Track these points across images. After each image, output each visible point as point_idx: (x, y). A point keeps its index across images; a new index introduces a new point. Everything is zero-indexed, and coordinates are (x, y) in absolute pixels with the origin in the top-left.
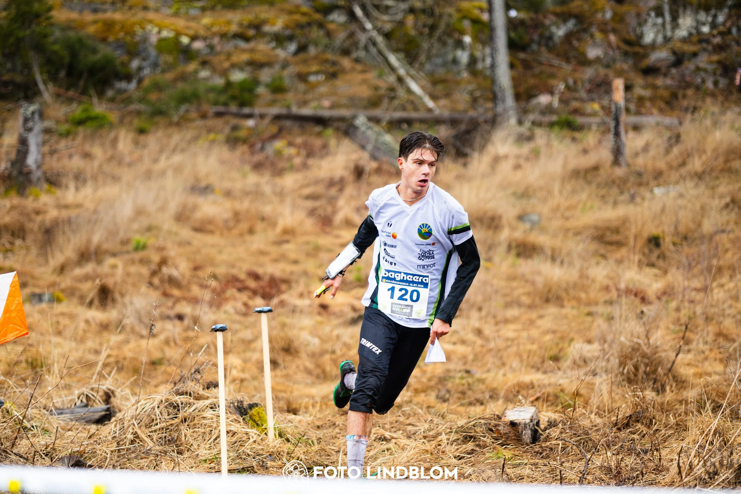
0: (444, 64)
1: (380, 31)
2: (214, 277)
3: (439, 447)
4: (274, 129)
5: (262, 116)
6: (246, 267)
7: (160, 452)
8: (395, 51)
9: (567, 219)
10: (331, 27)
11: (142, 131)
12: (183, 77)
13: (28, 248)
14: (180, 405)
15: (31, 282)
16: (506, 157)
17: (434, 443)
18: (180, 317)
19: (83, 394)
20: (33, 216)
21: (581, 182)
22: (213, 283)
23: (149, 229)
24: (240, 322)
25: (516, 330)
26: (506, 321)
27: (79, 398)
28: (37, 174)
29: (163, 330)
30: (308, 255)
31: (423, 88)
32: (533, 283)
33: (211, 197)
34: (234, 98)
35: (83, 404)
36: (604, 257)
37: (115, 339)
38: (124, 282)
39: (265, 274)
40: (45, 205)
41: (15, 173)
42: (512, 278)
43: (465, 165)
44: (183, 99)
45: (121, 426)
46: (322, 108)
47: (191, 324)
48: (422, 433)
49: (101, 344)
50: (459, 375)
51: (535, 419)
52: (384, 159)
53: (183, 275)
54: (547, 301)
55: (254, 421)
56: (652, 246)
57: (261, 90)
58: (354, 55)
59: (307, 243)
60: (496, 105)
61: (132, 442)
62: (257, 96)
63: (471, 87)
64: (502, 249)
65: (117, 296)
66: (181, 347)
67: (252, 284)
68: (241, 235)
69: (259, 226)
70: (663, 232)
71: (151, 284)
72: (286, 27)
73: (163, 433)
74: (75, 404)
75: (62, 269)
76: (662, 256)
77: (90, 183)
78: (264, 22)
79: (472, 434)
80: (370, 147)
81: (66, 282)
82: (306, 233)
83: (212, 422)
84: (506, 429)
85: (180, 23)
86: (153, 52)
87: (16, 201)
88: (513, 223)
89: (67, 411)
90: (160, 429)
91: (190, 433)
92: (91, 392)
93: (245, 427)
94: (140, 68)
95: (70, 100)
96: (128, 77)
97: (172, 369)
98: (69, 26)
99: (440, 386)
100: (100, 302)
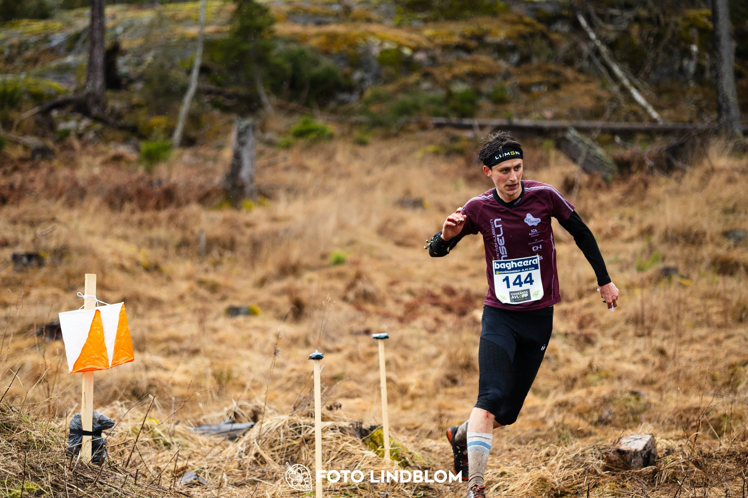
0: (671, 74)
1: (604, 41)
2: (410, 292)
5: (482, 127)
6: (442, 281)
8: (620, 61)
10: (555, 37)
11: (362, 143)
12: (405, 89)
13: (236, 261)
14: (303, 427)
15: (230, 294)
16: (722, 170)
18: (367, 332)
19: (232, 411)
20: (244, 228)
22: (407, 298)
23: (351, 243)
24: (427, 338)
25: (699, 351)
26: (692, 341)
27: (227, 415)
28: (250, 188)
29: (348, 346)
31: (647, 99)
32: (727, 301)
33: (419, 211)
34: (454, 109)
35: (231, 420)
37: (303, 353)
38: (318, 296)
39: (462, 289)
40: (257, 218)
41: (229, 186)
42: (707, 296)
43: (676, 179)
44: (404, 110)
46: (544, 118)
50: (624, 396)
52: (596, 173)
53: (378, 290)
54: (741, 320)
55: (375, 443)
57: (483, 102)
58: (578, 65)
60: (720, 116)
62: (479, 108)
63: (696, 98)
64: (703, 267)
65: (307, 310)
66: (364, 362)
67: (446, 299)
71: (345, 299)
72: (509, 38)
75: (262, 283)
77: (301, 197)
78: (487, 33)
80: (581, 160)
81: (264, 295)
83: (332, 443)
84: (614, 457)
85: (402, 35)
86: (375, 64)
87: (228, 213)
88: (717, 239)
89: (215, 427)
90: (283, 449)
91: (310, 453)
92: (240, 409)
93: (363, 448)
94: (362, 80)
95: (291, 112)
96: (350, 89)
97: (352, 385)
98: (293, 39)
99: (602, 407)
100: (293, 316)
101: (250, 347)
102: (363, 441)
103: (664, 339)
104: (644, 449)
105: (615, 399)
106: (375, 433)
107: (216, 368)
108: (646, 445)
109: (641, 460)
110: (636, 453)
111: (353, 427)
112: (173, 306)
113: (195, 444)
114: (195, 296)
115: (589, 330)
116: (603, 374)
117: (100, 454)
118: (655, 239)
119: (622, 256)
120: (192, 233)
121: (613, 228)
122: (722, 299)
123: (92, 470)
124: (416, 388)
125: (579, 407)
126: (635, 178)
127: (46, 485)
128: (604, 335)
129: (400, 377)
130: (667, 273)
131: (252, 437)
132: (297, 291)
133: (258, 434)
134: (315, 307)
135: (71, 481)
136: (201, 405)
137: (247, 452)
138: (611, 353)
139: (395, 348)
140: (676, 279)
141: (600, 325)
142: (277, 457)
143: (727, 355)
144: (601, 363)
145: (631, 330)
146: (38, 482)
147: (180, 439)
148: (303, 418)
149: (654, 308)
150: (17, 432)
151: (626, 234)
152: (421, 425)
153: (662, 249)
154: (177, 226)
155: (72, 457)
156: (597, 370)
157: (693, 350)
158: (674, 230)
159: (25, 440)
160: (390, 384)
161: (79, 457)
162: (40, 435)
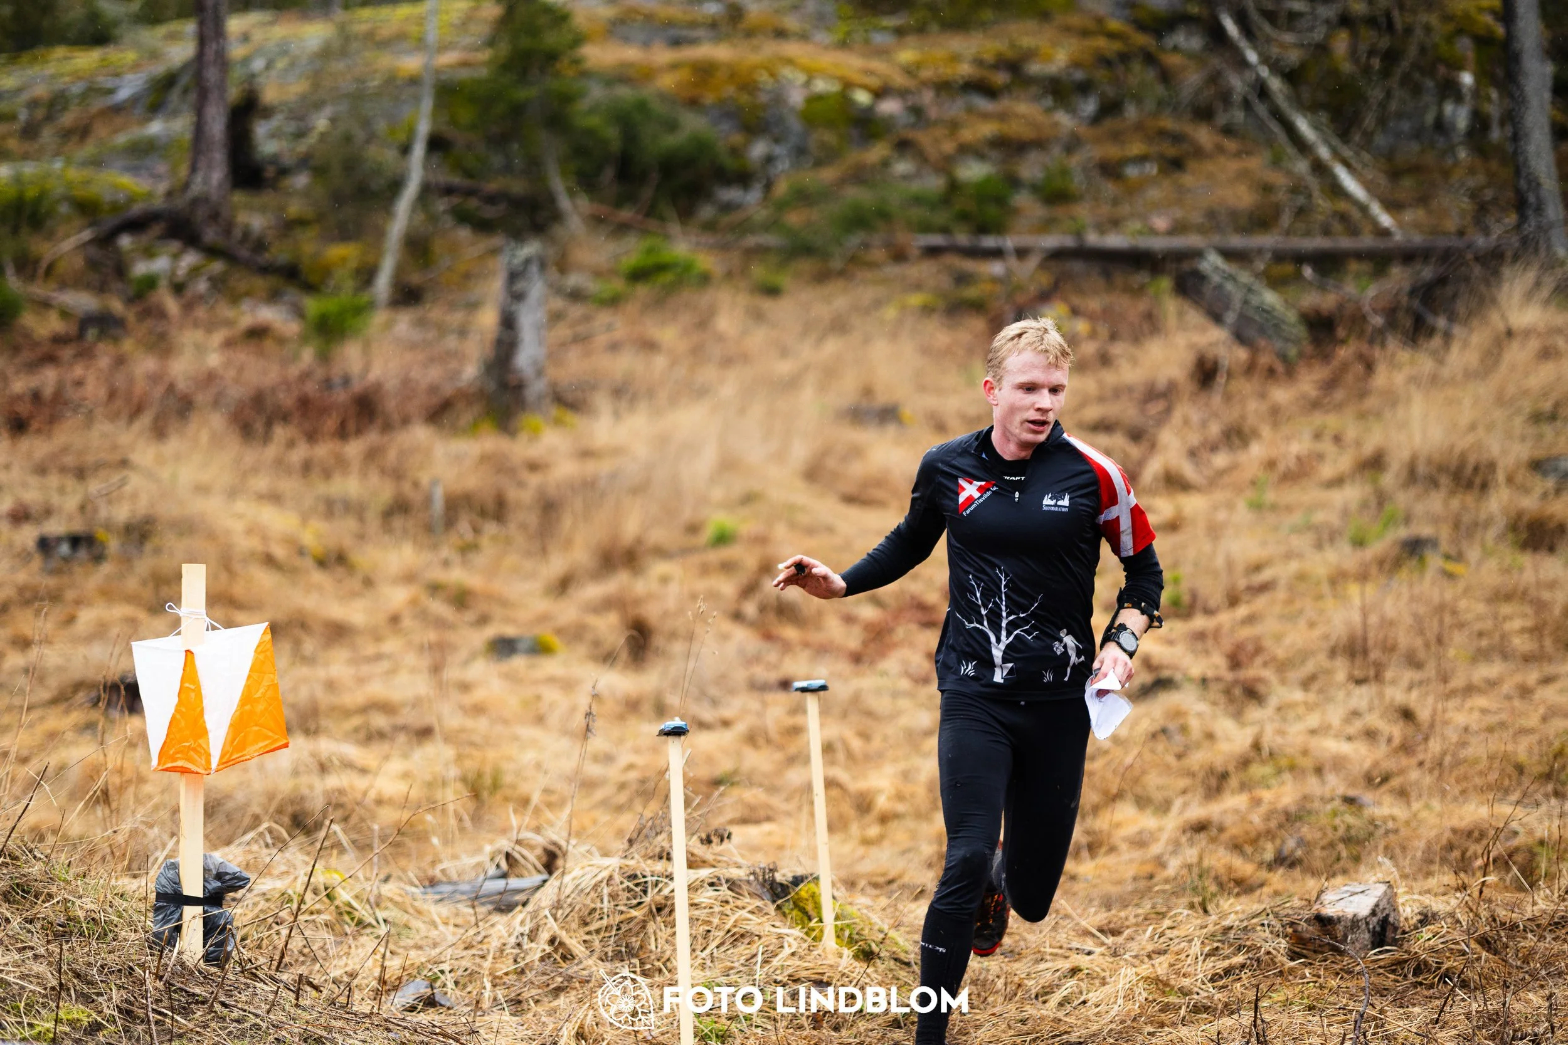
0: (1418, 134)
1: (1275, 67)
4: (1045, 280)
5: (1022, 253)
8: (1310, 108)
10: (1173, 60)
11: (772, 291)
12: (859, 176)
13: (508, 541)
14: (650, 881)
15: (497, 611)
16: (1527, 333)
18: (785, 685)
19: (500, 852)
20: (523, 474)
22: (869, 612)
23: (749, 499)
24: (912, 695)
25: (1484, 710)
26: (1469, 690)
27: (492, 859)
28: (536, 388)
29: (744, 714)
31: (1368, 185)
32: (1544, 606)
33: (891, 430)
34: (964, 217)
35: (498, 872)
38: (681, 611)
40: (551, 451)
41: (492, 386)
42: (1503, 595)
43: (1433, 352)
44: (858, 221)
46: (1153, 232)
49: (621, 741)
50: (1329, 807)
51: (1381, 909)
52: (1262, 343)
55: (804, 911)
57: (1022, 200)
58: (1221, 119)
60: (1523, 218)
62: (1016, 211)
63: (1472, 182)
64: (1491, 534)
65: (658, 641)
66: (780, 747)
71: (737, 616)
72: (1076, 64)
75: (563, 585)
77: (643, 406)
78: (1030, 54)
80: (1230, 317)
81: (567, 611)
83: (712, 913)
84: (1309, 930)
85: (852, 63)
86: (795, 125)
87: (490, 442)
88: (1522, 476)
89: (465, 887)
90: (608, 928)
91: (665, 936)
92: (518, 848)
93: (777, 924)
94: (769, 160)
95: (622, 229)
96: (743, 179)
97: (753, 795)
98: (622, 76)
99: (1283, 832)
100: (630, 653)
101: (540, 720)
102: (779, 908)
103: (1410, 688)
104: (1373, 913)
105: (1309, 812)
106: (803, 890)
107: (469, 764)
108: (1377, 905)
109: (1367, 936)
110: (1355, 923)
111: (757, 879)
112: (378, 638)
113: (424, 922)
114: (424, 616)
115: (1251, 672)
116: (1284, 762)
117: (221, 944)
118: (1388, 480)
119: (1319, 517)
120: (416, 485)
121: (1299, 458)
122: (1531, 602)
123: (205, 977)
124: (889, 799)
125: (1234, 830)
126: (1344, 353)
127: (107, 1012)
128: (1283, 682)
129: (854, 778)
130: (1414, 548)
131: (543, 904)
132: (637, 602)
133: (555, 899)
134: (673, 635)
135: (161, 1001)
136: (435, 841)
137: (533, 936)
138: (1299, 718)
139: (844, 715)
140: (1434, 561)
141: (1274, 659)
142: (597, 944)
143: (1544, 719)
144: (1279, 740)
145: (1341, 670)
146: (92, 1005)
147: (392, 913)
148: (649, 862)
149: (1388, 623)
150: (43, 902)
151: (1327, 471)
152: (900, 876)
153: (1403, 499)
154: (383, 472)
155: (162, 952)
156: (1271, 754)
157: (1471, 709)
158: (1429, 461)
159: (62, 919)
160: (835, 792)
161: (176, 951)
162: (93, 907)
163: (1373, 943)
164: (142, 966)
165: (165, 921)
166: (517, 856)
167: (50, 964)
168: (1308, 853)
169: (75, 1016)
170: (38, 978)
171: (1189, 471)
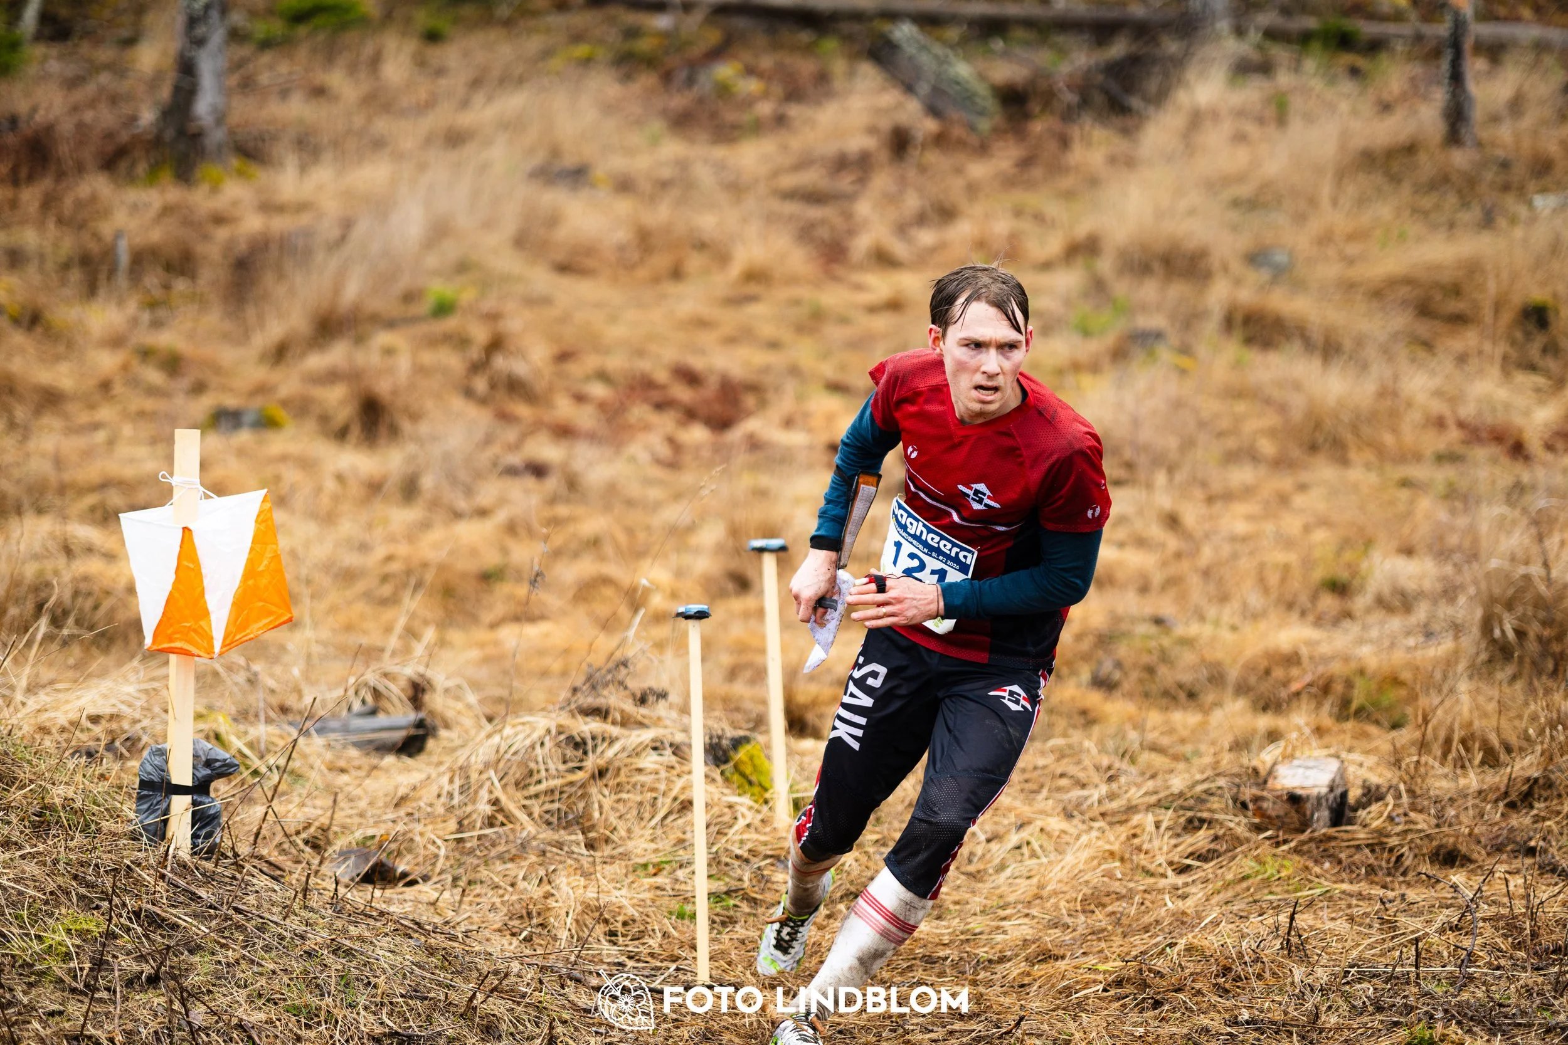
2: (603, 376)
3: (1136, 841)
4: (713, 36)
5: (688, 7)
6: (670, 354)
7: (550, 844)
9: (1351, 261)
11: (433, 37)
13: (201, 301)
14: (590, 743)
15: (213, 379)
16: (1214, 115)
17: (1123, 831)
18: (538, 470)
19: (366, 684)
20: (210, 228)
21: (1378, 178)
22: (598, 390)
23: (462, 267)
24: (661, 484)
25: (1250, 518)
26: (1229, 496)
27: (356, 693)
28: (216, 136)
29: (502, 501)
30: (801, 329)
32: (1282, 408)
33: (585, 193)
36: (1428, 345)
37: (398, 516)
38: (413, 386)
39: (710, 371)
40: (235, 203)
41: (169, 134)
42: (1236, 393)
43: (1126, 132)
45: (462, 782)
47: (563, 490)
48: (1096, 804)
49: (370, 526)
50: (1142, 629)
51: (1338, 786)
52: (954, 114)
53: (537, 373)
54: (1313, 448)
55: (743, 775)
56: (1531, 327)
59: (796, 302)
61: (490, 822)
64: (1211, 326)
65: (389, 418)
66: (542, 539)
67: (683, 393)
68: (656, 280)
69: (695, 262)
70: (1555, 295)
71: (468, 393)
73: (552, 801)
74: (349, 709)
75: (280, 353)
76: (1551, 349)
77: (328, 156)
79: (1205, 815)
80: (924, 88)
81: (290, 383)
82: (792, 280)
84: (1279, 808)
87: (173, 193)
88: (1236, 267)
89: (334, 724)
90: (548, 792)
91: (611, 804)
93: (725, 791)
99: (1100, 653)
100: (362, 431)
104: (1332, 789)
109: (1327, 813)
114: (134, 382)
117: (209, 836)
118: (1105, 265)
119: (1043, 304)
120: (97, 236)
121: (1007, 239)
122: (1268, 402)
126: (1039, 128)
130: (1141, 340)
132: (362, 374)
134: (407, 413)
139: (607, 507)
140: (1165, 354)
143: (1307, 529)
146: (98, 912)
149: (1134, 422)
151: (1036, 252)
153: (1121, 288)
154: (60, 221)
158: (1144, 248)
159: (38, 808)
161: (172, 847)
162: (71, 795)
163: (1331, 819)
164: (139, 865)
165: (151, 810)
166: (381, 688)
167: (45, 865)
168: (1126, 674)
169: (85, 926)
170: (35, 881)
171: (899, 249)
